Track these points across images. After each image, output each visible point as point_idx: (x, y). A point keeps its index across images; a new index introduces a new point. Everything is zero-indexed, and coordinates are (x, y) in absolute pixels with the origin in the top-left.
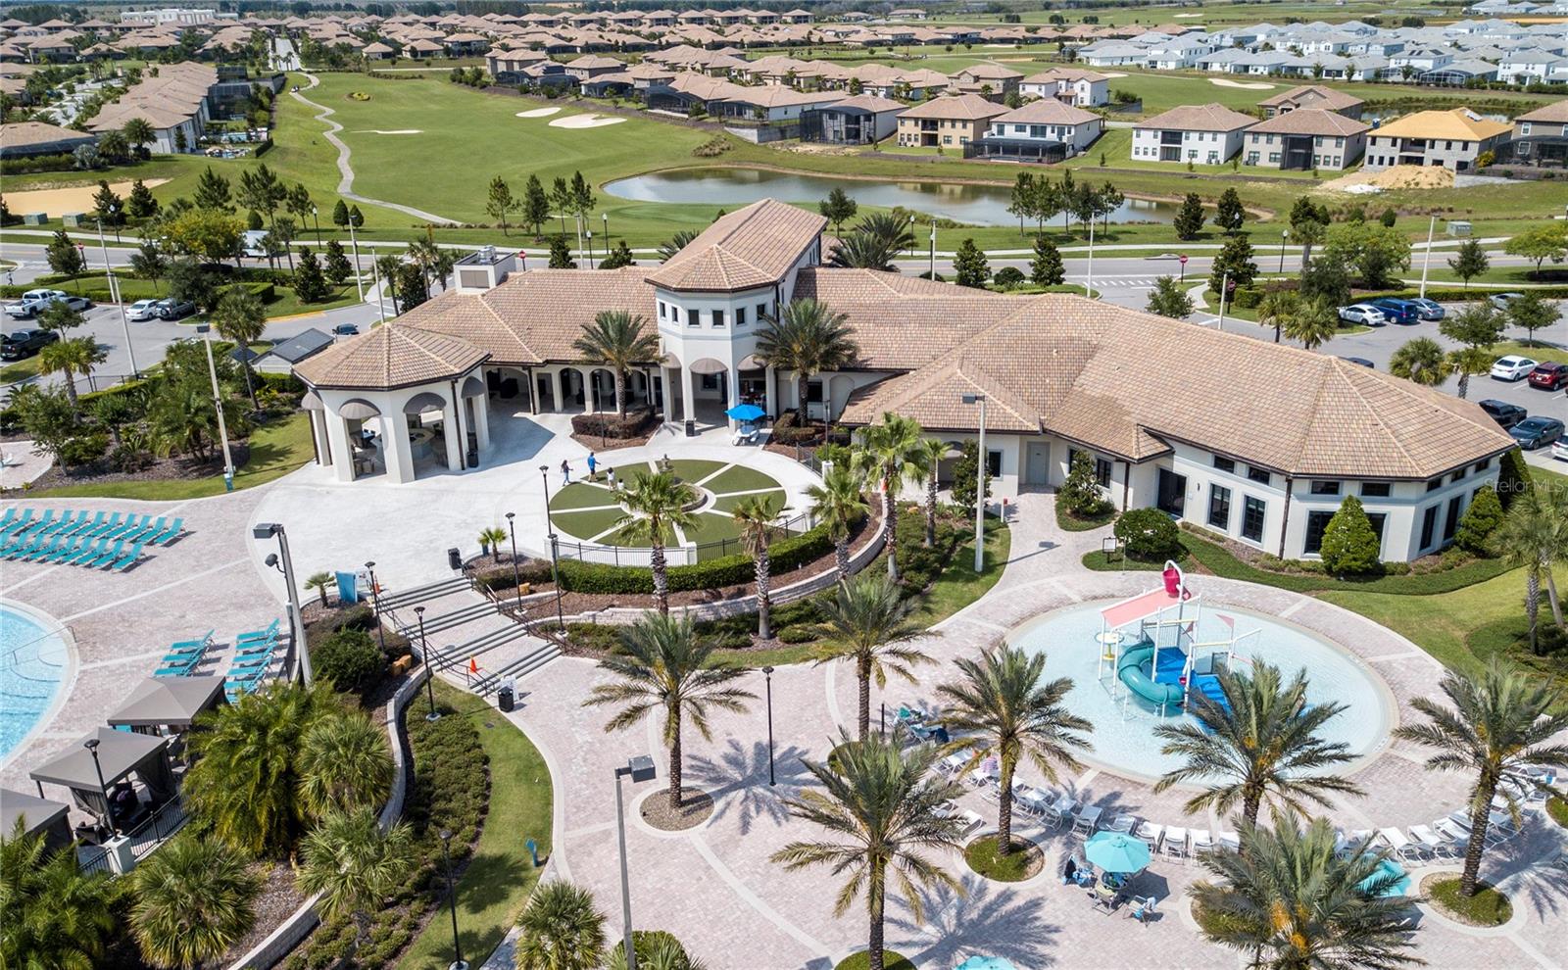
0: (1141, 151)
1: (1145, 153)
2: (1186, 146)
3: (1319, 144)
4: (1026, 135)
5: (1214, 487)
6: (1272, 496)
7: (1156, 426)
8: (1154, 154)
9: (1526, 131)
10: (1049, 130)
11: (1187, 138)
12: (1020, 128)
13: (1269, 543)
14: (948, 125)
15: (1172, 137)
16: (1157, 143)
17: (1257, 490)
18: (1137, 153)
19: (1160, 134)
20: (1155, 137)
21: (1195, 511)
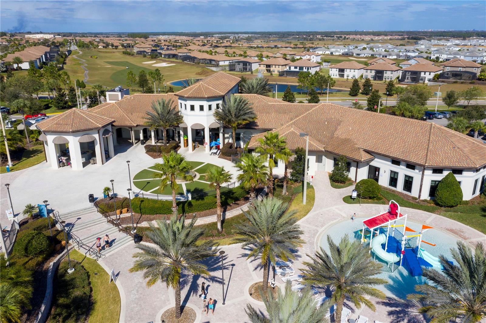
0: (332, 75)
1: (334, 75)
2: (347, 73)
3: (386, 73)
4: (298, 70)
5: (391, 171)
6: (415, 174)
7: (368, 148)
8: (336, 76)
9: (448, 69)
10: (304, 68)
11: (346, 71)
12: (296, 68)
13: (414, 193)
14: (274, 66)
15: (342, 70)
16: (337, 73)
17: (410, 172)
19: (338, 69)
21: (384, 181)
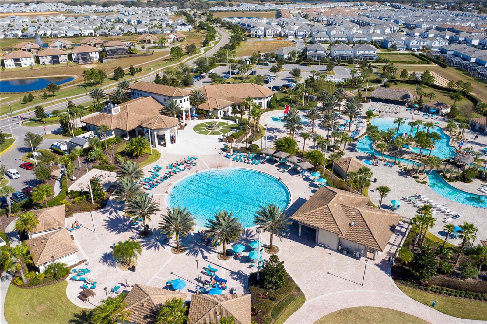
0: (9, 66)
1: (10, 66)
2: (23, 62)
6: (262, 101)
8: (13, 66)
11: (22, 60)
13: (263, 107)
15: (17, 60)
16: (13, 63)
18: (7, 66)
20: (12, 61)
